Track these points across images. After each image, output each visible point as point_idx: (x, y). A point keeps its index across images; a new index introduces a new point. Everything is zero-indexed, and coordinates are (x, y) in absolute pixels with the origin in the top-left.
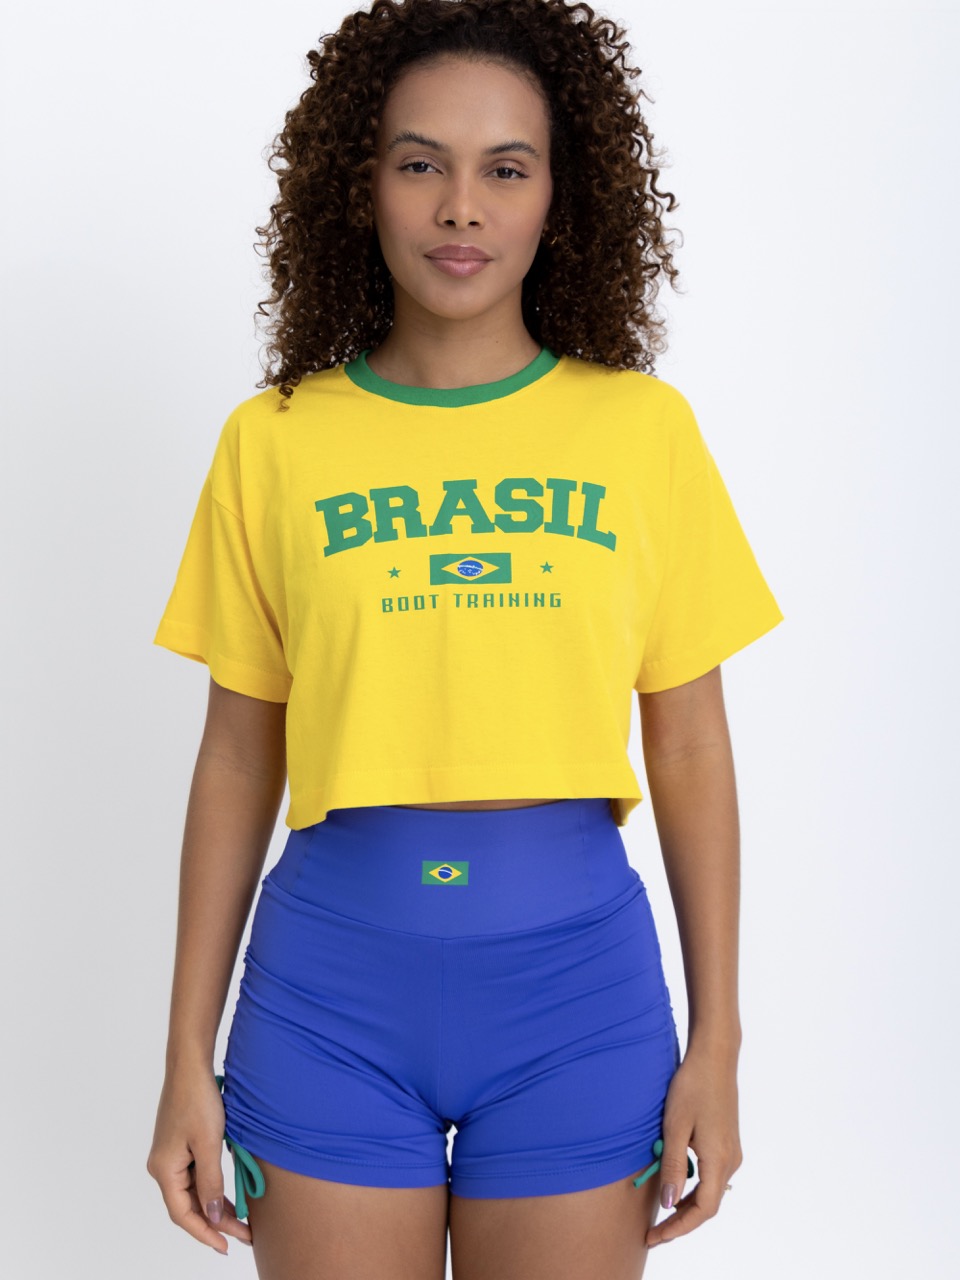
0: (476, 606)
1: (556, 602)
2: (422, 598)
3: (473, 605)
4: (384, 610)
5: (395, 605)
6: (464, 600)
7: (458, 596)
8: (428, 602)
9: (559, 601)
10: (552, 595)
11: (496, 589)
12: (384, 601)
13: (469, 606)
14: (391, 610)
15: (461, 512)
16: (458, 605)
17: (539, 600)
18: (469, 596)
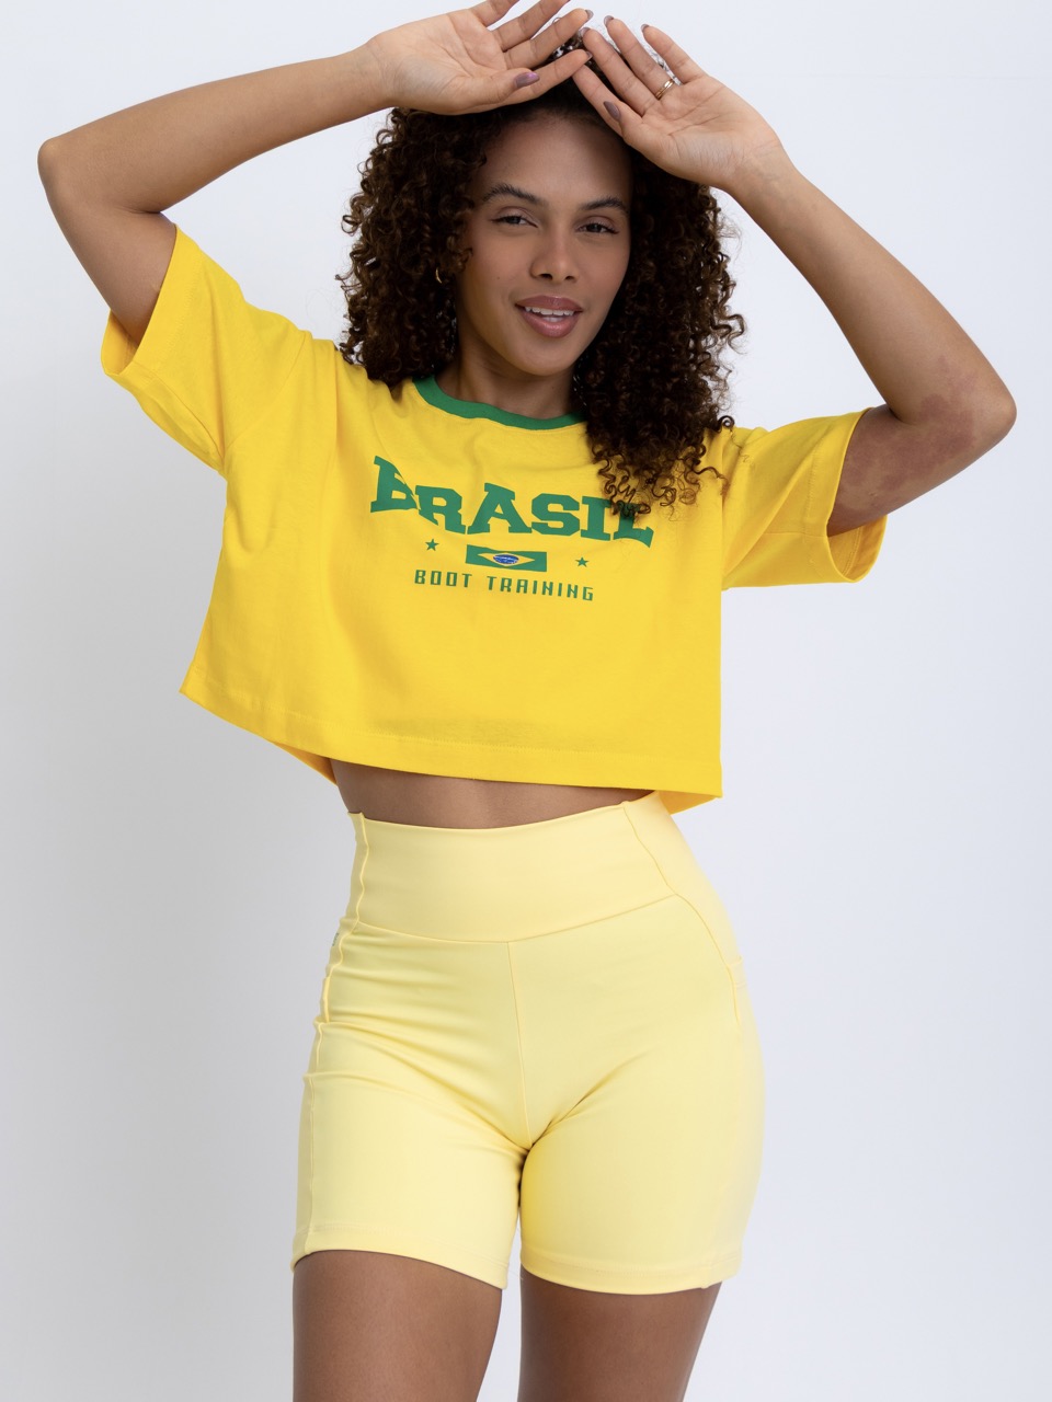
0: (509, 590)
1: (587, 596)
2: (455, 575)
3: (506, 589)
4: (417, 582)
5: (428, 578)
6: (497, 584)
7: (492, 579)
8: (461, 579)
9: (591, 595)
10: (585, 588)
11: (531, 576)
12: (418, 572)
13: (502, 590)
14: (423, 582)
15: (498, 516)
16: (491, 588)
17: (572, 591)
18: (503, 580)
